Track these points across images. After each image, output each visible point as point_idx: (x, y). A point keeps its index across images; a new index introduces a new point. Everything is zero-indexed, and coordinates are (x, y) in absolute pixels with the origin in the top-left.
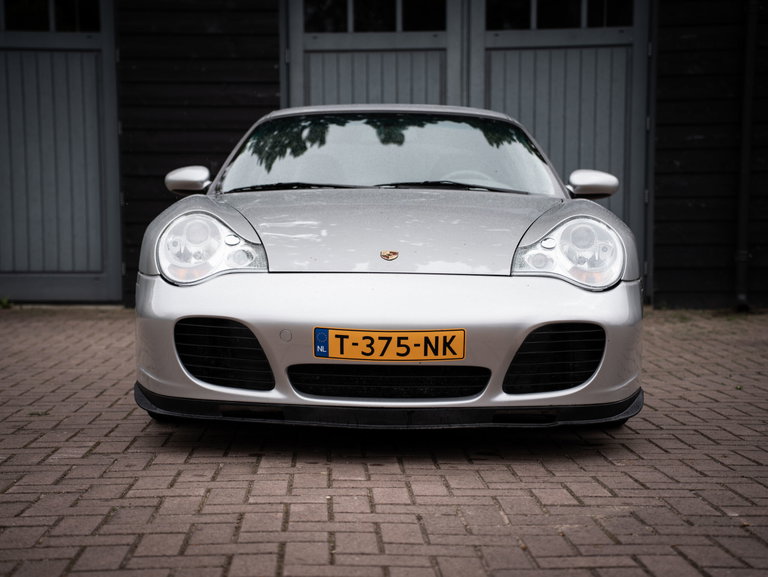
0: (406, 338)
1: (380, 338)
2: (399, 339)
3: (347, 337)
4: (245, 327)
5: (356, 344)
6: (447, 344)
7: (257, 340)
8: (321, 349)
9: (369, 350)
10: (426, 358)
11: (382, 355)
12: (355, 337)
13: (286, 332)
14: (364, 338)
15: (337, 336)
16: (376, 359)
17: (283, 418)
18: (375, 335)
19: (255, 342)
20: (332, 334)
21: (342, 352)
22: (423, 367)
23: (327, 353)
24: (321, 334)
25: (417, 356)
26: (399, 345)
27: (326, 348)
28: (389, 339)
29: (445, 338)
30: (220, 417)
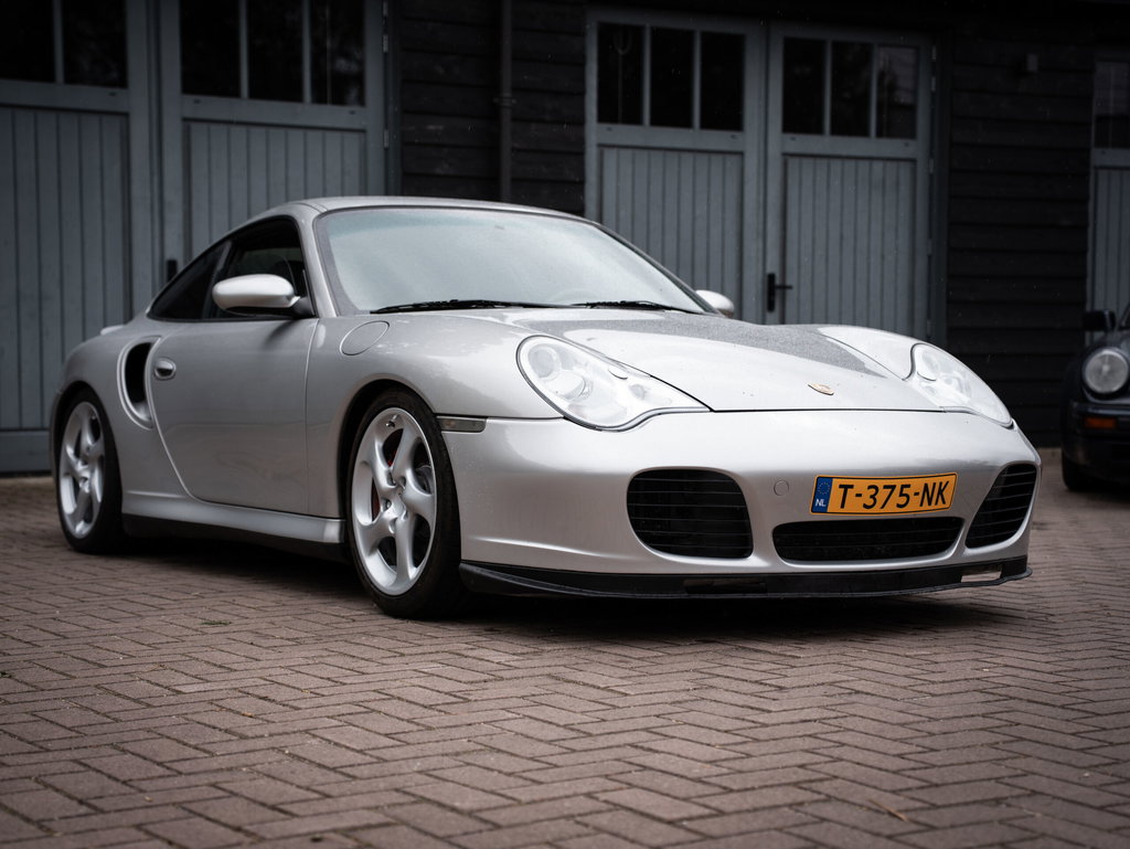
0: (909, 486)
1: (885, 487)
2: (903, 487)
3: (852, 487)
4: (730, 478)
5: (859, 495)
6: (941, 492)
7: (742, 495)
8: (820, 503)
9: (871, 502)
10: (922, 508)
11: (883, 507)
12: (861, 486)
13: (780, 483)
14: (870, 487)
15: (841, 486)
16: (877, 512)
17: (765, 591)
18: (880, 484)
19: (741, 499)
20: (836, 483)
21: (842, 506)
22: (918, 519)
23: (826, 507)
24: (823, 484)
25: (915, 508)
26: (901, 495)
27: (826, 502)
28: (893, 487)
29: (941, 483)
30: (684, 596)
